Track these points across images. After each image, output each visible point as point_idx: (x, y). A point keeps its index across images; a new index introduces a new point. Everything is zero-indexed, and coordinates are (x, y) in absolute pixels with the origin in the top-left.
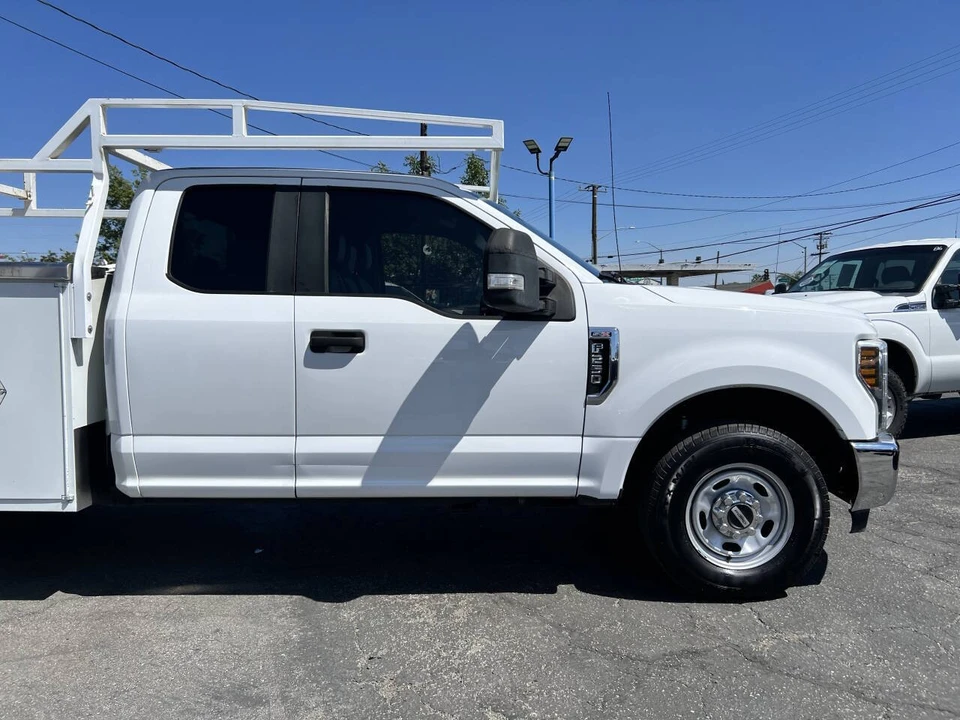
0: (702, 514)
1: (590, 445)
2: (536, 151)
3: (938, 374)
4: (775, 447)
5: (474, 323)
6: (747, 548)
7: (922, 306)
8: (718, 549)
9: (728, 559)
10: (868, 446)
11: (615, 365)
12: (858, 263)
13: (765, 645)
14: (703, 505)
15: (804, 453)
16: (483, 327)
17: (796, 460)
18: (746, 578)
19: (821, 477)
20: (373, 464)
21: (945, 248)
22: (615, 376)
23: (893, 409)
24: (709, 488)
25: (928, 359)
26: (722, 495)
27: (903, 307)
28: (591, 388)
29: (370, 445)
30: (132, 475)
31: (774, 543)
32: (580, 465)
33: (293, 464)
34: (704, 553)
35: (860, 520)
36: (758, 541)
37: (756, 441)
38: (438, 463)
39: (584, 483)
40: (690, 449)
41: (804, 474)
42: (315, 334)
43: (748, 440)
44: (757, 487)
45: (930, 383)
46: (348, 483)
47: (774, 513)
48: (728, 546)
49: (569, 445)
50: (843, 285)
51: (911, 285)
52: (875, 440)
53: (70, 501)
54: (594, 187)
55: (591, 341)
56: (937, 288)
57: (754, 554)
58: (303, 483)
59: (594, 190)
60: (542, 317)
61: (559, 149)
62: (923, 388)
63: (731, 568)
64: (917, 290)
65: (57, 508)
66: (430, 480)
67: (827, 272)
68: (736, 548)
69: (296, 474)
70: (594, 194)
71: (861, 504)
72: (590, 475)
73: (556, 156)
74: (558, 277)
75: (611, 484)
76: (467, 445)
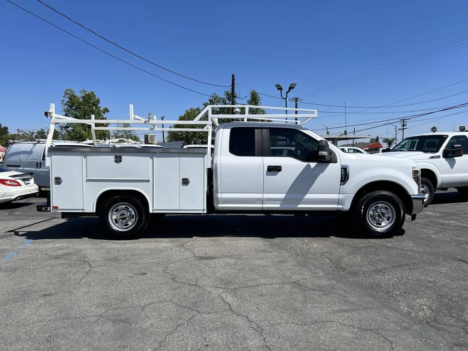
0: (371, 215)
1: (341, 196)
2: (280, 89)
3: (445, 181)
4: (390, 197)
5: (310, 164)
6: (383, 224)
7: (439, 157)
8: (375, 224)
9: (378, 227)
10: (415, 196)
11: (348, 175)
12: (417, 140)
13: (389, 245)
14: (371, 212)
15: (398, 198)
16: (313, 165)
17: (396, 200)
18: (383, 232)
19: (403, 205)
20: (283, 201)
21: (447, 136)
22: (348, 178)
23: (429, 193)
24: (373, 208)
25: (441, 176)
26: (376, 210)
27: (432, 157)
28: (342, 181)
29: (283, 196)
30: (220, 203)
31: (390, 223)
32: (339, 202)
33: (262, 201)
34: (371, 225)
35: (414, 217)
36: (386, 222)
37: (386, 195)
38: (300, 201)
39: (339, 206)
40: (368, 197)
41: (398, 204)
42: (269, 167)
43: (384, 195)
44: (386, 208)
45: (442, 184)
46: (277, 206)
47: (390, 215)
48: (377, 224)
49: (335, 196)
50: (410, 149)
51: (435, 149)
52: (418, 195)
53: (204, 210)
54: (296, 98)
55: (342, 168)
56: (444, 150)
57: (385, 226)
58: (265, 206)
59: (296, 100)
60: (329, 162)
61: (290, 88)
62: (440, 185)
63: (379, 230)
64: (437, 151)
65: (201, 212)
66: (298, 205)
67: (405, 144)
68: (380, 224)
69: (263, 203)
70: (296, 102)
71: (413, 213)
72: (341, 204)
73: (289, 91)
74: (333, 151)
75: (347, 206)
76: (308, 196)
